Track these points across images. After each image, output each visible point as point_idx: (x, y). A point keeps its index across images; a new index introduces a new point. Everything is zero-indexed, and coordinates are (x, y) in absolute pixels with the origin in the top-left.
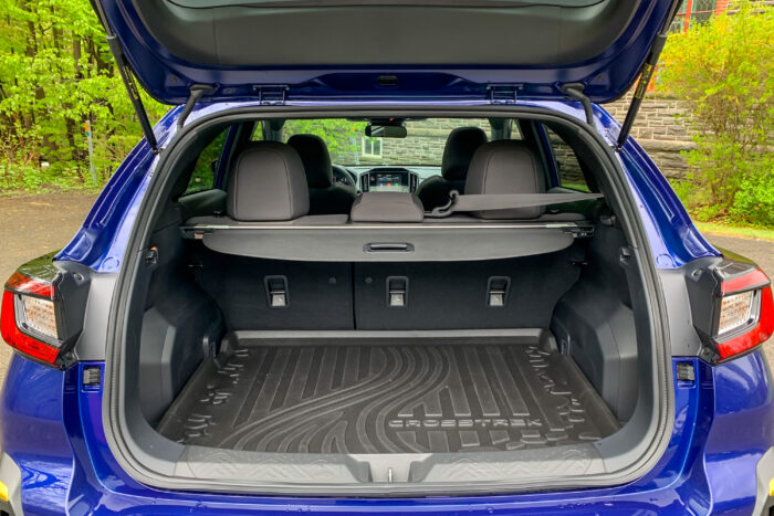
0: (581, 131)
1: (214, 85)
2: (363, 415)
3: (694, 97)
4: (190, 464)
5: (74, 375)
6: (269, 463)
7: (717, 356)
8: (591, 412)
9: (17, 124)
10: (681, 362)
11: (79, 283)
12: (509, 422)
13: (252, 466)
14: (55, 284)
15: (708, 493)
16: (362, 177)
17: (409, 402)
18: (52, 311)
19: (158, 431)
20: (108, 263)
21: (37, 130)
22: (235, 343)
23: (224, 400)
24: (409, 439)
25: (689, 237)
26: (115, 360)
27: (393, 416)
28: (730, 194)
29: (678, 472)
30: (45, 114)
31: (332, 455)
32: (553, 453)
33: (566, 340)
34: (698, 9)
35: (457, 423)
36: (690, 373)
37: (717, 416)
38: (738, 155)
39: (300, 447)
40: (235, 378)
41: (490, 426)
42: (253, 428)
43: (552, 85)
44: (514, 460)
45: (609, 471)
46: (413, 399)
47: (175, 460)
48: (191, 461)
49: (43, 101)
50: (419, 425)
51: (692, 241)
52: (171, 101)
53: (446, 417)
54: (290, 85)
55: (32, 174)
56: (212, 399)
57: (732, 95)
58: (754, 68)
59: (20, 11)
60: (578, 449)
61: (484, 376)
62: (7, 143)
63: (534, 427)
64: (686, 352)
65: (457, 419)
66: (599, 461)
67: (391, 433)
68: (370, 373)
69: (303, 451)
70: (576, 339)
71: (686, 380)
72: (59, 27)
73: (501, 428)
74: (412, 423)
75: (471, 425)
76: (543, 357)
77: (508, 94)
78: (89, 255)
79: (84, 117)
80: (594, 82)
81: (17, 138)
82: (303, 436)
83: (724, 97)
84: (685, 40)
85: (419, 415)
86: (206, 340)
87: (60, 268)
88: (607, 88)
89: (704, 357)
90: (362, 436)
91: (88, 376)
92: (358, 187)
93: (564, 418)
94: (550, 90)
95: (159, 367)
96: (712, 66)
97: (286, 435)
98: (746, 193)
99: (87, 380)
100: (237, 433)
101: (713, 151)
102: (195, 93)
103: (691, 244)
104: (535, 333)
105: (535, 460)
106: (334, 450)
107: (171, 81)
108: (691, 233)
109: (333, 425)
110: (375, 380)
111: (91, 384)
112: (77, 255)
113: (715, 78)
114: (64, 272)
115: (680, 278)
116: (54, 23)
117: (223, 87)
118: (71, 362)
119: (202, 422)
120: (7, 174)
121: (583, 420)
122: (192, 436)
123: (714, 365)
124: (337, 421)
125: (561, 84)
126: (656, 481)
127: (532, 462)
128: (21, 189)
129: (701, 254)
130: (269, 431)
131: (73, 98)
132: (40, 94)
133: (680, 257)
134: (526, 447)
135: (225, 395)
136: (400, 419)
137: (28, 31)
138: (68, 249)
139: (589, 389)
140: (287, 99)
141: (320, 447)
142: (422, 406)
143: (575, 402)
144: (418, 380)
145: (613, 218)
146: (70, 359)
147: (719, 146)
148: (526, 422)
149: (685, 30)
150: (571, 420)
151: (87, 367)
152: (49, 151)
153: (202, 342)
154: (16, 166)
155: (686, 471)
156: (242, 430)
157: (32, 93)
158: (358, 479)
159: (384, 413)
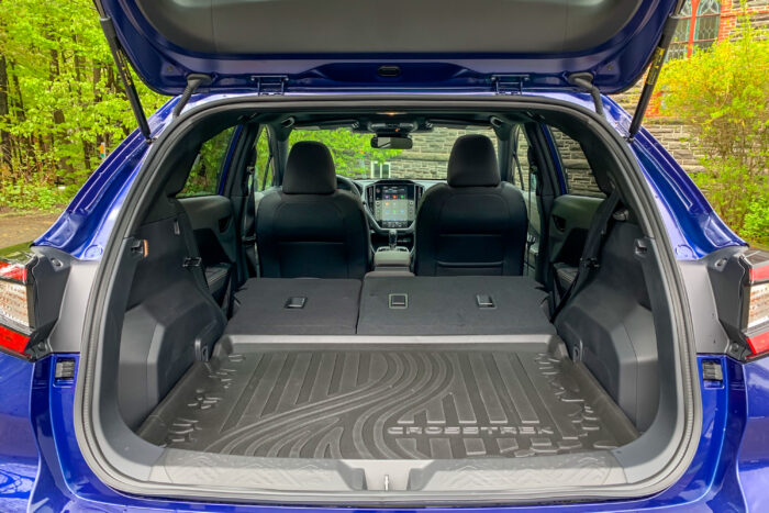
0: (591, 122)
1: (212, 75)
2: (360, 421)
3: (700, 120)
4: (167, 468)
5: (45, 367)
6: (253, 467)
7: (747, 352)
8: (605, 421)
9: (36, 146)
10: (707, 360)
11: (57, 269)
12: (518, 431)
13: (236, 470)
14: (29, 267)
15: (743, 506)
16: (368, 189)
17: (409, 408)
18: (24, 296)
19: (138, 434)
20: (91, 251)
21: (55, 153)
22: (229, 348)
23: (213, 405)
24: (409, 447)
25: (710, 226)
26: (91, 352)
27: (392, 422)
28: (739, 216)
29: (708, 484)
30: (64, 137)
31: (324, 460)
32: (568, 460)
33: (579, 347)
34: (700, 37)
35: (462, 430)
36: (718, 372)
37: (750, 419)
38: (746, 177)
39: (291, 453)
40: (226, 383)
41: (497, 434)
42: (241, 433)
43: (559, 76)
44: (524, 468)
45: (629, 482)
46: (414, 406)
47: (151, 464)
48: (168, 465)
49: (63, 125)
50: (420, 432)
51: (714, 230)
52: (167, 91)
53: (448, 424)
54: (290, 76)
55: (47, 194)
56: (201, 404)
57: (738, 117)
58: (759, 92)
59: (43, 39)
60: (595, 457)
61: (491, 383)
62: (25, 165)
63: (545, 435)
64: (712, 349)
65: (462, 426)
66: (619, 470)
67: (389, 440)
68: (370, 380)
69: (293, 456)
70: (589, 346)
71: (714, 380)
72: (80, 54)
73: (509, 435)
74: (413, 430)
75: (477, 432)
76: (552, 363)
77: (514, 86)
78: (72, 242)
79: (100, 139)
80: (604, 71)
81: (35, 160)
82: (294, 442)
83: (730, 120)
84: (689, 66)
85: (421, 421)
86: (198, 343)
87: (37, 252)
88: (617, 78)
89: (732, 354)
90: (358, 444)
91: (61, 370)
92: (363, 198)
93: (578, 426)
94: (557, 81)
95: (145, 367)
96: (716, 90)
97: (276, 441)
98: (756, 215)
99: (59, 374)
100: (226, 437)
101: (721, 173)
102: (192, 83)
103: (712, 233)
104: (545, 339)
105: (548, 468)
106: (327, 455)
107: (167, 70)
108: (713, 222)
109: (328, 431)
110: (373, 387)
111: (64, 378)
112: (58, 241)
113: (719, 102)
114: (40, 256)
115: (703, 269)
116: (76, 52)
117: (221, 77)
118: (43, 354)
119: (188, 426)
120: (22, 194)
121: (598, 428)
122: (175, 440)
123: (745, 362)
124: (332, 427)
125: (568, 74)
126: (683, 494)
127: (544, 471)
128: (35, 209)
129: (724, 244)
130: (258, 437)
131: (89, 119)
132: (58, 117)
133: (701, 248)
134: (536, 454)
135: (213, 400)
136: (400, 425)
137: (49, 59)
138: (49, 235)
139: (603, 396)
140: (286, 90)
141: (313, 453)
142: (424, 413)
143: (588, 410)
144: (419, 387)
145: (626, 213)
146: (42, 350)
147: (727, 169)
148: (535, 429)
149: (688, 56)
150: (585, 428)
151: (62, 360)
152: (66, 173)
153: (193, 345)
154: (32, 186)
155: (717, 482)
156: (231, 435)
157: (50, 115)
158: (350, 487)
159: (383, 420)
